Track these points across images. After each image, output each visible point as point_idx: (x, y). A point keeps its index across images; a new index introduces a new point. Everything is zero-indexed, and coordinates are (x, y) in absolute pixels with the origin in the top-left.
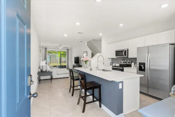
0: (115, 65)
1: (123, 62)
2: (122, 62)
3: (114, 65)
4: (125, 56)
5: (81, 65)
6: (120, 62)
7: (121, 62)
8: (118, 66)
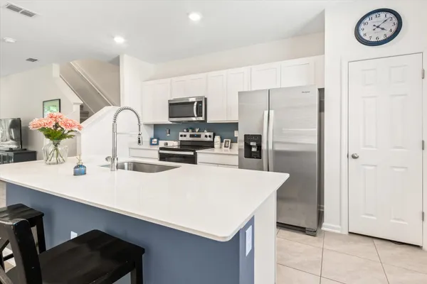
0: (167, 144)
1: (191, 136)
2: (188, 134)
3: (162, 144)
4: (198, 116)
5: (31, 149)
6: (181, 136)
7: (185, 136)
8: (176, 147)
